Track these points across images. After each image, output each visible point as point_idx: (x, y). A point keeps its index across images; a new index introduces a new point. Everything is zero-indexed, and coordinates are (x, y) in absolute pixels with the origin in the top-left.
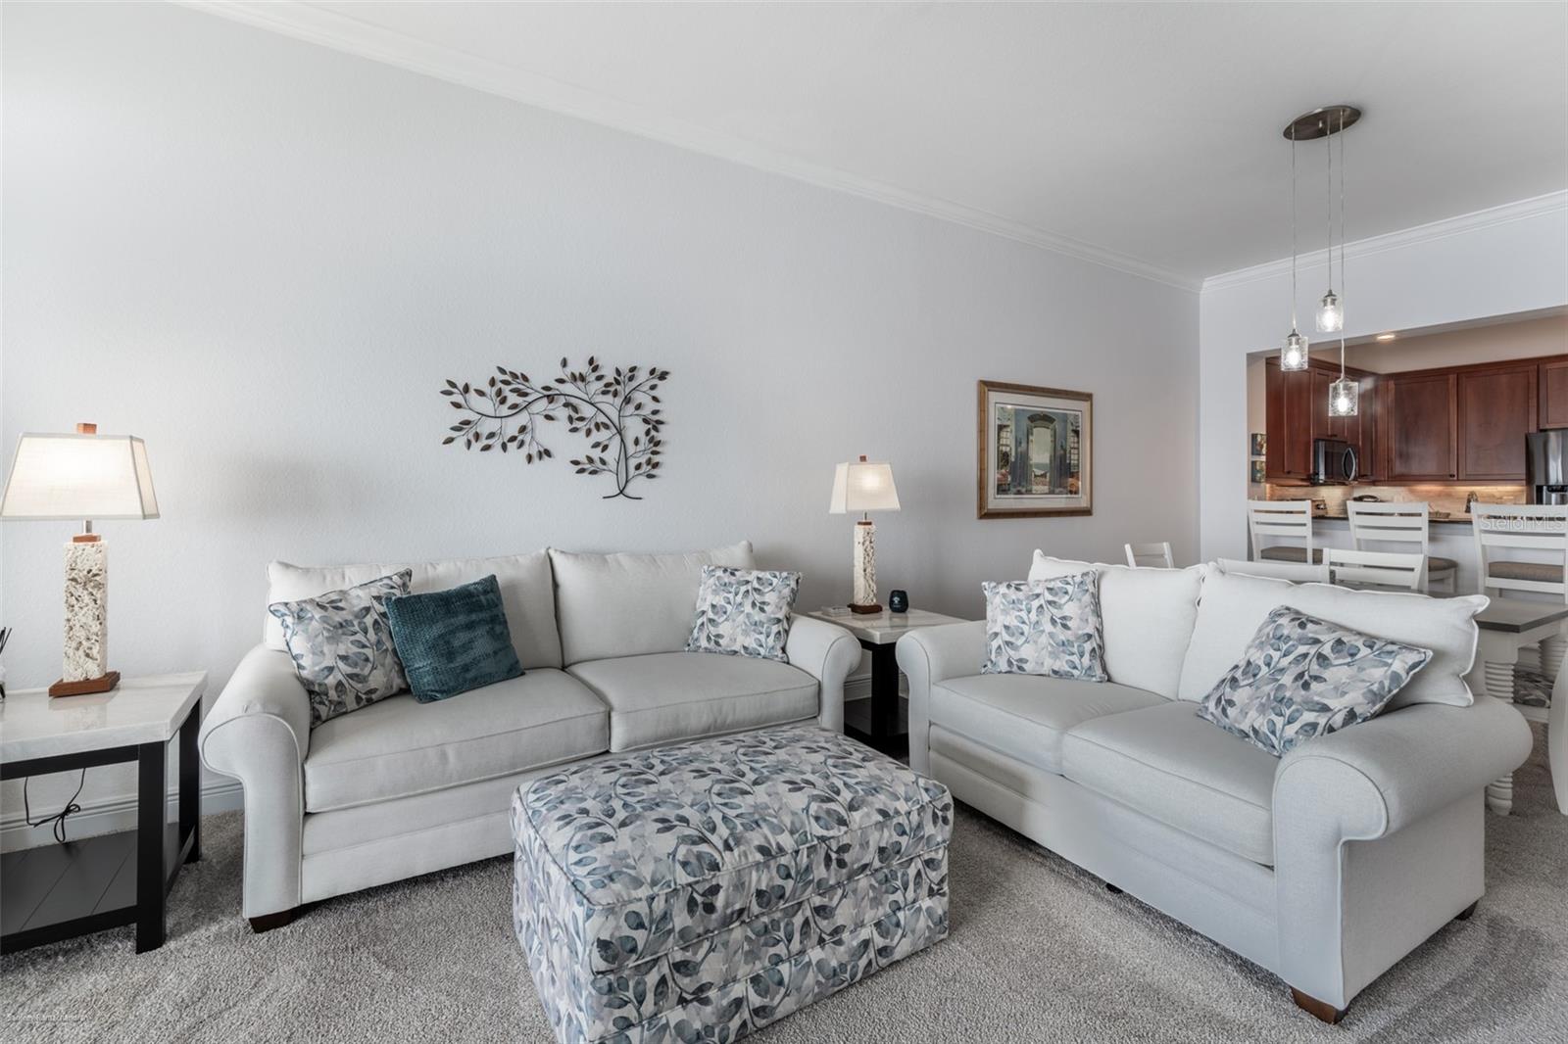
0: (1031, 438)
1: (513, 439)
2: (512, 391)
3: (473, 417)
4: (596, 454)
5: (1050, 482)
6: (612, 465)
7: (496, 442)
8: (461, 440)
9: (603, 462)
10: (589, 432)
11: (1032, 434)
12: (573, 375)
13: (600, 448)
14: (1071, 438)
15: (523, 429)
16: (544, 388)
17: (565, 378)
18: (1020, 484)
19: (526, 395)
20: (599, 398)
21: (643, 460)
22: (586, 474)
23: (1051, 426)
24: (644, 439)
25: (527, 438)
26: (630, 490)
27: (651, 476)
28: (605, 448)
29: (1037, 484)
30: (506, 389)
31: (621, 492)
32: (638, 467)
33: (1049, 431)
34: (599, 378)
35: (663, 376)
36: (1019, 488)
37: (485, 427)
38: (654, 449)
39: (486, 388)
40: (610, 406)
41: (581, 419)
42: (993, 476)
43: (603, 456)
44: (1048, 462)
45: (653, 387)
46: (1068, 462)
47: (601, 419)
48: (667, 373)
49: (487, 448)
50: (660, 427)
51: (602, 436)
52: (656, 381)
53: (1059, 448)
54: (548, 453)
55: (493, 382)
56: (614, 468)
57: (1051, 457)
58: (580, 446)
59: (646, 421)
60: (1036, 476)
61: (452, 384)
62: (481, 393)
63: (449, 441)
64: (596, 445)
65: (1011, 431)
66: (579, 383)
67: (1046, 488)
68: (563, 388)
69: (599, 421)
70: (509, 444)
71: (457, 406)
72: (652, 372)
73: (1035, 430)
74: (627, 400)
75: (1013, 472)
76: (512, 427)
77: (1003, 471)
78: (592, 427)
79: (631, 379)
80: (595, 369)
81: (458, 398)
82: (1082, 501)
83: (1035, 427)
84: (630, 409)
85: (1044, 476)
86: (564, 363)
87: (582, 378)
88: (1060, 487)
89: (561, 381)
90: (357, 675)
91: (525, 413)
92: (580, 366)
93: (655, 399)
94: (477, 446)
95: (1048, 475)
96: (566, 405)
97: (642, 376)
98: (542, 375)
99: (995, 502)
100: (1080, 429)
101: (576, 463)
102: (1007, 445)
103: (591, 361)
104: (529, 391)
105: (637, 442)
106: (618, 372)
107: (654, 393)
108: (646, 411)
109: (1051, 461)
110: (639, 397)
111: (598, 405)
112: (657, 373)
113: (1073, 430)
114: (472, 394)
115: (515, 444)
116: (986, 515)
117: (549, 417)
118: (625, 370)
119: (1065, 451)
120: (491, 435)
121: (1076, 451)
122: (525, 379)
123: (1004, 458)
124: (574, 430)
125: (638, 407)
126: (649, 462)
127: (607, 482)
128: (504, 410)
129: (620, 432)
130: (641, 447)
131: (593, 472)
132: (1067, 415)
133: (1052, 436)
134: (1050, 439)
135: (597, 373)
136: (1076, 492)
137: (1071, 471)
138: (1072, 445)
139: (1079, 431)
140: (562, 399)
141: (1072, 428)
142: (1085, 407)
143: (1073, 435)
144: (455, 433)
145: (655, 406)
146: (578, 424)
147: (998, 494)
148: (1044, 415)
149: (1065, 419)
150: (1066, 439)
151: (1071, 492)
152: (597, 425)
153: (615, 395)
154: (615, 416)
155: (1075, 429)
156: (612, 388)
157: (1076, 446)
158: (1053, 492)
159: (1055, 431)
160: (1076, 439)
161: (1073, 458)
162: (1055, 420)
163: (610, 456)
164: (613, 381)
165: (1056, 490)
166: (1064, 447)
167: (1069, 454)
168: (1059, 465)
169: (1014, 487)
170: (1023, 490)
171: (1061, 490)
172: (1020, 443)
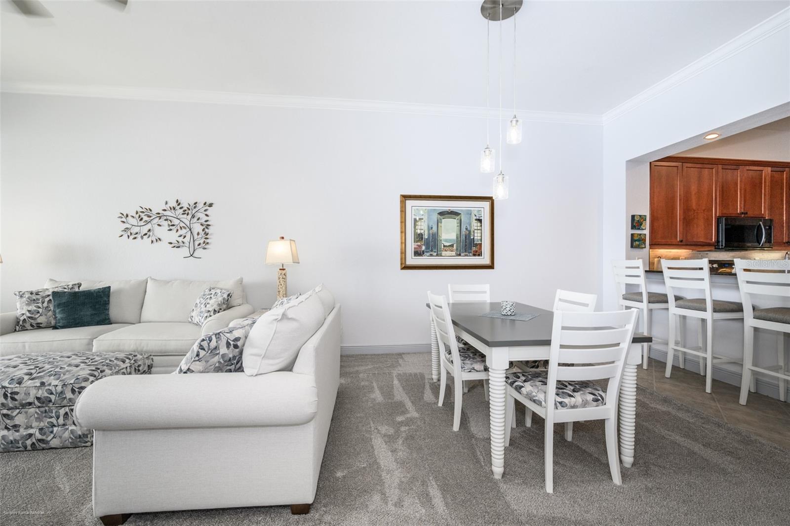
0: (440, 225)
1: (146, 234)
2: (145, 215)
3: (129, 226)
4: (180, 239)
5: (457, 249)
6: (187, 245)
7: (139, 236)
8: (125, 236)
9: (183, 243)
10: (177, 230)
11: (441, 223)
12: (170, 207)
13: (182, 237)
14: (475, 224)
15: (149, 230)
16: (157, 214)
17: (166, 209)
18: (432, 251)
19: (150, 217)
20: (181, 216)
21: (202, 241)
22: (175, 248)
23: (459, 217)
24: (202, 233)
26: (195, 255)
27: (205, 249)
28: (185, 237)
29: (446, 251)
30: (142, 215)
31: (191, 255)
32: (199, 244)
33: (455, 220)
34: (181, 208)
35: (211, 205)
36: (431, 253)
37: (135, 230)
38: (206, 237)
39: (134, 215)
40: (186, 219)
41: (173, 225)
42: (411, 246)
43: (184, 240)
44: (455, 238)
45: (206, 210)
46: (472, 237)
47: (182, 225)
48: (212, 204)
49: (135, 238)
50: (209, 227)
51: (183, 232)
52: (207, 208)
53: (464, 229)
54: (160, 239)
55: (137, 213)
56: (188, 245)
57: (457, 235)
58: (173, 236)
59: (202, 225)
60: (444, 246)
61: (122, 214)
62: (133, 217)
63: (121, 236)
64: (181, 236)
65: (425, 222)
66: (173, 211)
67: (454, 253)
68: (166, 213)
70: (144, 236)
71: (124, 222)
72: (205, 204)
73: (443, 220)
74: (193, 216)
75: (427, 244)
76: (145, 230)
77: (419, 244)
78: (179, 228)
79: (195, 208)
81: (124, 219)
82: (485, 260)
83: (444, 218)
84: (195, 219)
85: (452, 246)
86: (166, 203)
87: (174, 208)
88: (465, 252)
89: (165, 210)
90: (32, 317)
91: (150, 224)
92: (173, 204)
93: (207, 215)
94: (131, 237)
95: (455, 245)
96: (166, 220)
97: (200, 205)
98: (157, 208)
99: (411, 260)
100: (482, 218)
101: (171, 243)
102: (421, 229)
103: (177, 201)
104: (151, 215)
105: (198, 234)
106: (189, 205)
107: (206, 213)
108: (202, 221)
109: (457, 237)
110: (198, 215)
111: (181, 219)
112: (207, 204)
113: (476, 220)
114: (130, 217)
115: (147, 236)
116: (406, 267)
117: (159, 225)
118: (192, 203)
119: (470, 232)
120: (137, 233)
121: (479, 231)
122: (151, 210)
123: (419, 237)
124: (170, 230)
125: (199, 219)
126: (204, 242)
127: (185, 251)
128: (142, 223)
129: (190, 230)
130: (200, 236)
131: (179, 247)
132: (471, 210)
133: (458, 223)
134: (456, 225)
135: (180, 206)
136: (479, 255)
137: (475, 243)
138: (476, 228)
139: (481, 220)
140: (165, 218)
141: (475, 218)
142: (486, 205)
143: (476, 222)
144: (123, 233)
145: (207, 218)
146: (171, 227)
147: (414, 256)
148: (451, 211)
149: (469, 213)
150: (470, 225)
151: (474, 255)
152: (181, 227)
153: (188, 214)
154: (188, 223)
155: (478, 218)
156: (187, 212)
157: (479, 228)
158: (460, 255)
159: (461, 220)
160: (479, 224)
161: (477, 236)
162: (460, 214)
163: (187, 240)
164: (186, 209)
165: (462, 254)
166: (469, 229)
167: (472, 233)
168: (464, 240)
169: (427, 252)
170: (435, 254)
171: (467, 254)
172: (432, 228)
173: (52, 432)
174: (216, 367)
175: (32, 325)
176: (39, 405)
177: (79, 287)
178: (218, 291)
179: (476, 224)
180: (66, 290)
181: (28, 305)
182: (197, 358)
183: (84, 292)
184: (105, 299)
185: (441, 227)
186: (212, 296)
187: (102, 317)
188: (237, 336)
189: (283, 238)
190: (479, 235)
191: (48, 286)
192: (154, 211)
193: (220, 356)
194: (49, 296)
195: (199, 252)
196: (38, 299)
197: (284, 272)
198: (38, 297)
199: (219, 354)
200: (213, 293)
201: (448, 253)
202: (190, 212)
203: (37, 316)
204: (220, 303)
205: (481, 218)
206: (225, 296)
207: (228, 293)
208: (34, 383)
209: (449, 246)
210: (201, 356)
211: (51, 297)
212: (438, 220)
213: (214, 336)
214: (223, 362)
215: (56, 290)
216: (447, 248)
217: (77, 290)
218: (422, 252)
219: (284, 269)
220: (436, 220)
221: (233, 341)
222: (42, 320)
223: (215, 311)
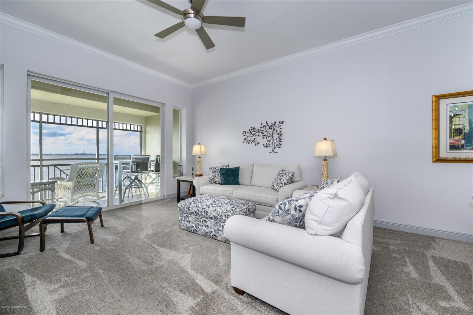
2: (253, 131)
3: (246, 137)
4: (268, 143)
7: (250, 142)
8: (245, 142)
9: (269, 144)
10: (266, 138)
12: (263, 126)
13: (269, 142)
15: (254, 139)
19: (255, 132)
20: (268, 130)
21: (278, 143)
22: (265, 148)
24: (278, 139)
25: (255, 140)
26: (275, 151)
27: (279, 147)
28: (270, 141)
31: (273, 151)
32: (277, 145)
34: (268, 126)
35: (283, 122)
37: (249, 139)
38: (280, 141)
39: (248, 131)
40: (270, 131)
41: (265, 135)
43: (269, 143)
45: (280, 126)
47: (269, 135)
49: (249, 143)
50: (282, 135)
51: (269, 139)
52: (281, 124)
54: (259, 143)
55: (249, 130)
56: (271, 146)
58: (264, 141)
59: (278, 134)
61: (244, 132)
62: (248, 132)
63: (243, 142)
64: (268, 141)
65: (464, 117)
66: (265, 128)
68: (262, 129)
69: (268, 135)
71: (244, 135)
72: (280, 122)
74: (274, 130)
76: (253, 139)
78: (267, 137)
79: (275, 125)
80: (267, 124)
81: (244, 134)
84: (275, 132)
86: (262, 124)
87: (265, 126)
89: (261, 128)
91: (255, 135)
92: (264, 124)
93: (281, 129)
94: (247, 143)
96: (262, 133)
97: (277, 123)
98: (258, 128)
101: (264, 145)
102: (459, 125)
103: (267, 122)
105: (276, 139)
106: (272, 124)
108: (278, 132)
110: (276, 129)
111: (269, 132)
112: (281, 122)
114: (247, 133)
115: (253, 142)
116: (438, 160)
117: (259, 136)
118: (273, 123)
120: (249, 141)
122: (255, 128)
123: (457, 132)
124: (263, 138)
125: (276, 131)
127: (270, 149)
128: (251, 135)
129: (273, 137)
130: (277, 141)
131: (267, 147)
135: (268, 125)
140: (261, 132)
144: (244, 141)
145: (280, 130)
146: (264, 137)
147: (450, 150)
152: (268, 136)
153: (271, 129)
154: (271, 133)
156: (271, 128)
163: (271, 143)
164: (271, 126)
169: (468, 146)
173: (218, 233)
174: (288, 222)
175: (214, 182)
176: (215, 219)
177: (229, 166)
178: (287, 172)
180: (224, 168)
181: (213, 173)
182: (278, 214)
183: (230, 168)
184: (238, 172)
186: (283, 174)
187: (236, 181)
188: (301, 204)
189: (325, 139)
191: (219, 166)
192: (257, 129)
193: (291, 215)
194: (219, 169)
195: (277, 150)
196: (216, 171)
197: (326, 162)
198: (216, 170)
199: (290, 214)
200: (284, 173)
202: (272, 128)
203: (215, 178)
204: (288, 179)
206: (290, 175)
207: (292, 173)
208: (213, 209)
210: (280, 213)
211: (219, 171)
213: (288, 202)
214: (292, 219)
215: (221, 167)
217: (228, 167)
218: (460, 146)
219: (326, 160)
221: (298, 207)
222: (217, 180)
223: (285, 183)
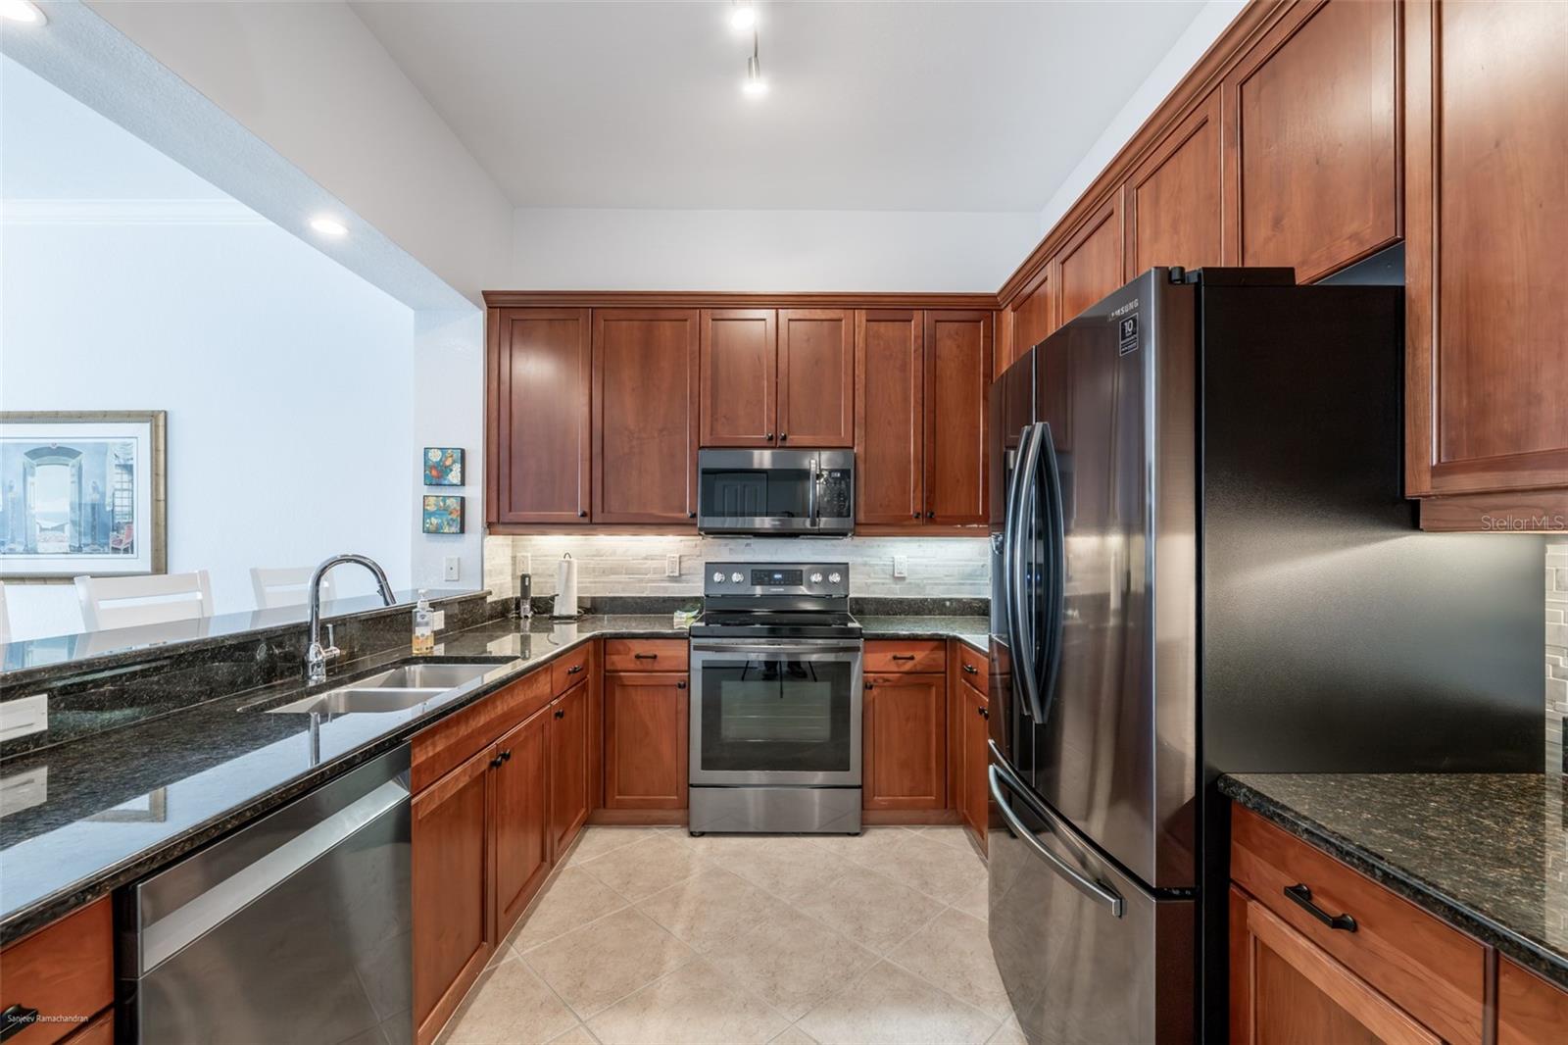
0: (30, 479)
5: (72, 537)
11: (33, 475)
14: (115, 478)
18: (12, 541)
23: (72, 462)
29: (45, 541)
33: (68, 468)
44: (66, 510)
53: (88, 490)
57: (71, 503)
60: (42, 530)
67: (61, 547)
73: (38, 468)
83: (38, 465)
85: (61, 528)
88: (94, 542)
100: (134, 463)
113: (118, 466)
119: (103, 495)
121: (126, 494)
132: (106, 444)
133: (73, 475)
134: (69, 479)
136: (126, 551)
137: (117, 521)
138: (118, 486)
139: (131, 466)
141: (117, 462)
142: (143, 430)
143: (119, 471)
148: (58, 448)
149: (101, 450)
150: (103, 478)
151: (115, 550)
155: (122, 462)
157: (125, 486)
158: (79, 550)
159: (80, 468)
160: (126, 477)
161: (121, 503)
162: (80, 453)
165: (85, 549)
166: (101, 489)
167: (108, 500)
168: (90, 515)
170: (21, 548)
171: (96, 547)
172: (11, 488)
179: (118, 478)
185: (33, 484)
190: (126, 502)
201: (52, 546)
205: (130, 463)
209: (53, 529)
212: (25, 469)
216: (49, 534)
220: (22, 470)
